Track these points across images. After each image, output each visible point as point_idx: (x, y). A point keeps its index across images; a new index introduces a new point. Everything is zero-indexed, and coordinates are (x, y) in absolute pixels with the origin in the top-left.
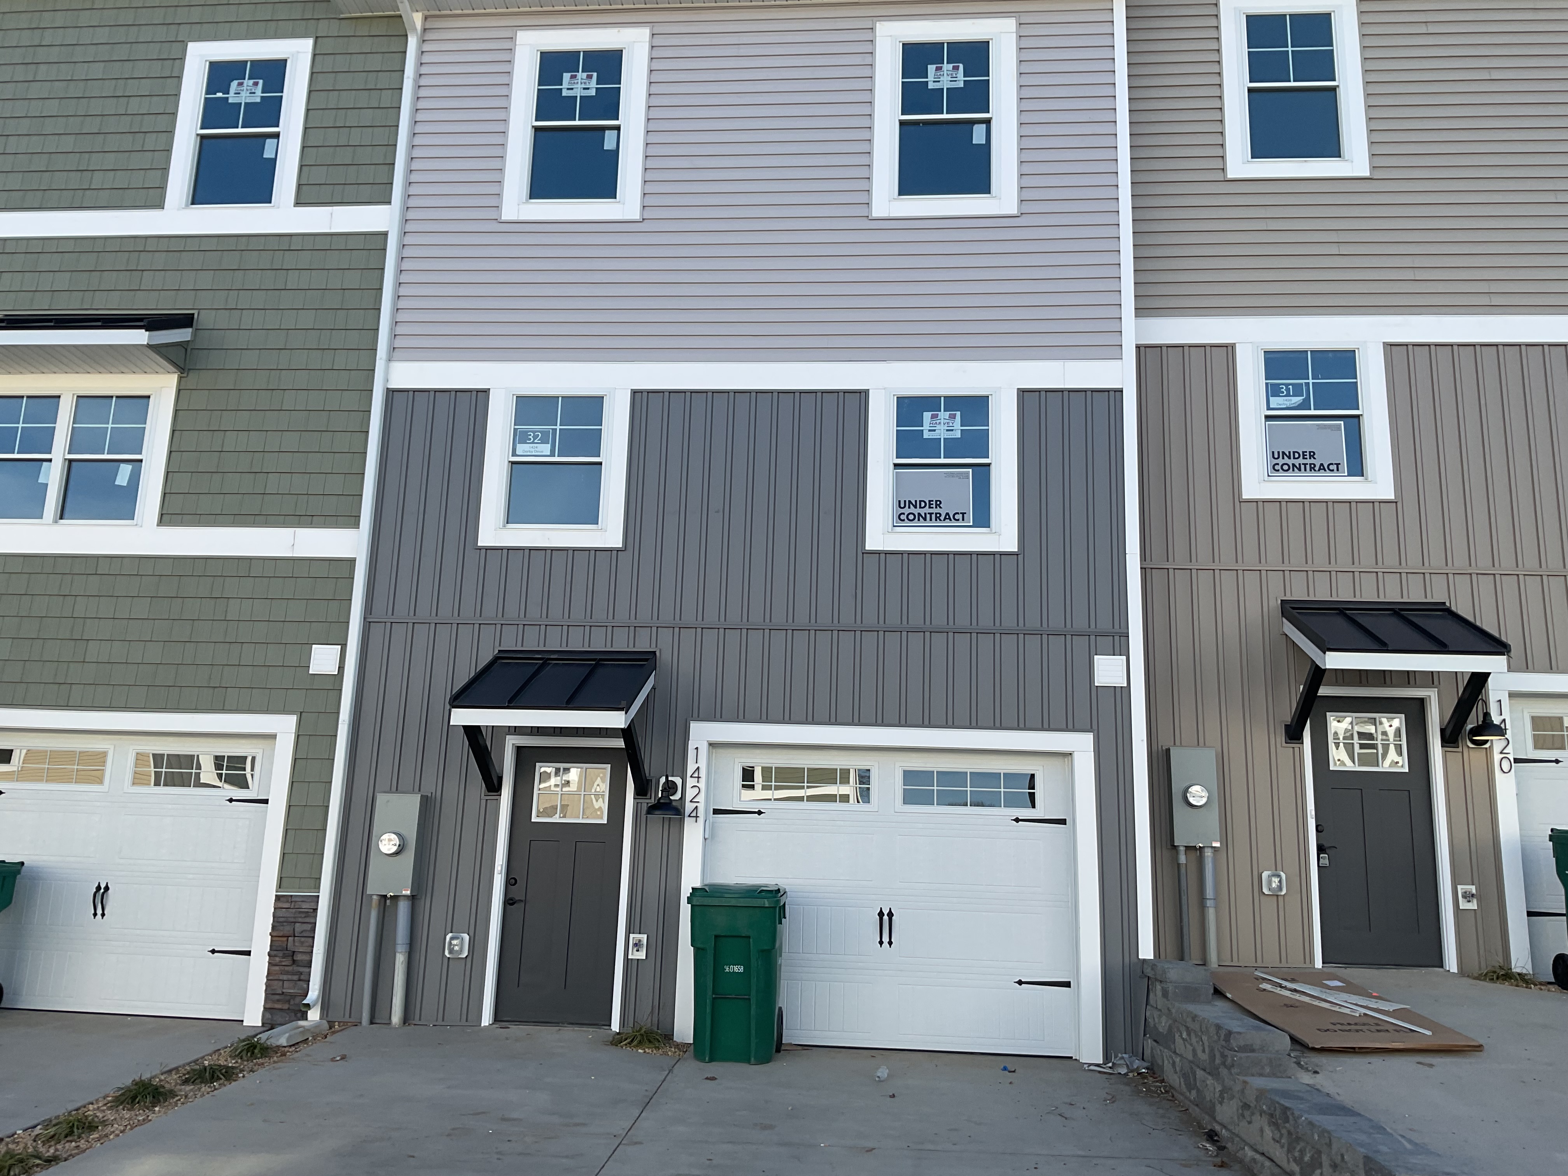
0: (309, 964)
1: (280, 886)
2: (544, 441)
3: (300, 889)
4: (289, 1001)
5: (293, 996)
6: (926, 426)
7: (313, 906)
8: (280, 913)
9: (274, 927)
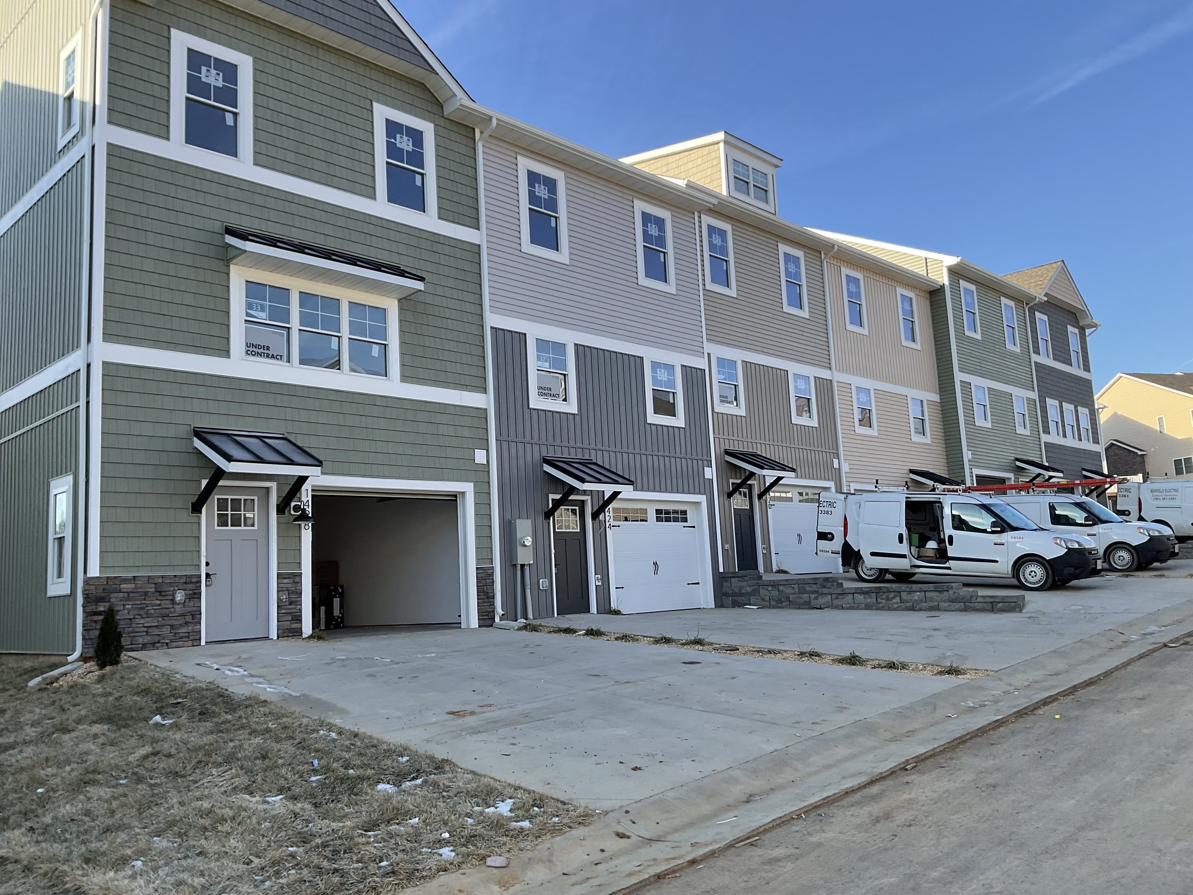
0: (493, 597)
1: (477, 563)
2: (546, 361)
3: (485, 563)
4: (488, 615)
5: (489, 612)
6: (658, 375)
7: (491, 571)
8: (479, 575)
9: (477, 582)
